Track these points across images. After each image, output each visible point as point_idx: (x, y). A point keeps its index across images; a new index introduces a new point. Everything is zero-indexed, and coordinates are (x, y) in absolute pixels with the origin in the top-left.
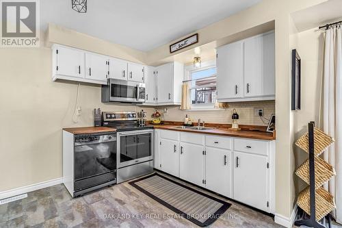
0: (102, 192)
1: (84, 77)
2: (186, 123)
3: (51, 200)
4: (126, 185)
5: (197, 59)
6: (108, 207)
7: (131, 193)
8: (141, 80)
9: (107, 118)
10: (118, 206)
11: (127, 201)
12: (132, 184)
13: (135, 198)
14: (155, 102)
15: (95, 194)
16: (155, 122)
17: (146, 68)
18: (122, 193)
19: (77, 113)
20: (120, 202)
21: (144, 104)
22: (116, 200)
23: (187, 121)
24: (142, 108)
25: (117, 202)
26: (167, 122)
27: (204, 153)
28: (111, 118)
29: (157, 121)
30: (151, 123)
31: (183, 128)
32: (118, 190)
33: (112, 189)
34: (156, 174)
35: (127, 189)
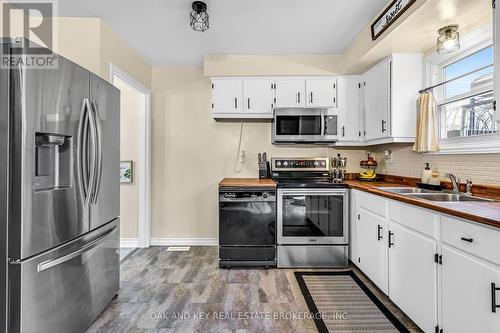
0: (252, 273)
1: (242, 112)
2: (424, 181)
3: (202, 261)
4: (290, 275)
5: (448, 31)
6: (243, 296)
7: (285, 290)
8: (332, 104)
9: (277, 167)
10: (255, 301)
11: (272, 300)
12: (299, 276)
13: (286, 301)
14: (361, 139)
15: (243, 271)
16: (365, 176)
17: (342, 81)
18: (274, 284)
19: (241, 160)
20: (263, 297)
21: (337, 144)
22: (260, 291)
23: (427, 177)
24: (339, 152)
25: (257, 295)
26: (390, 177)
27: (438, 259)
28: (282, 166)
29: (370, 174)
30: (357, 177)
31: (416, 192)
32: (274, 277)
33: (267, 274)
34: (351, 273)
35: (286, 281)
